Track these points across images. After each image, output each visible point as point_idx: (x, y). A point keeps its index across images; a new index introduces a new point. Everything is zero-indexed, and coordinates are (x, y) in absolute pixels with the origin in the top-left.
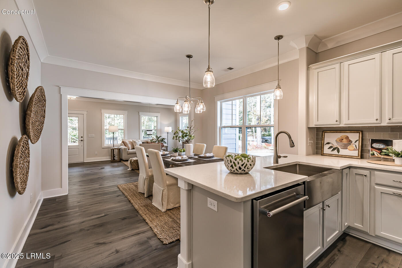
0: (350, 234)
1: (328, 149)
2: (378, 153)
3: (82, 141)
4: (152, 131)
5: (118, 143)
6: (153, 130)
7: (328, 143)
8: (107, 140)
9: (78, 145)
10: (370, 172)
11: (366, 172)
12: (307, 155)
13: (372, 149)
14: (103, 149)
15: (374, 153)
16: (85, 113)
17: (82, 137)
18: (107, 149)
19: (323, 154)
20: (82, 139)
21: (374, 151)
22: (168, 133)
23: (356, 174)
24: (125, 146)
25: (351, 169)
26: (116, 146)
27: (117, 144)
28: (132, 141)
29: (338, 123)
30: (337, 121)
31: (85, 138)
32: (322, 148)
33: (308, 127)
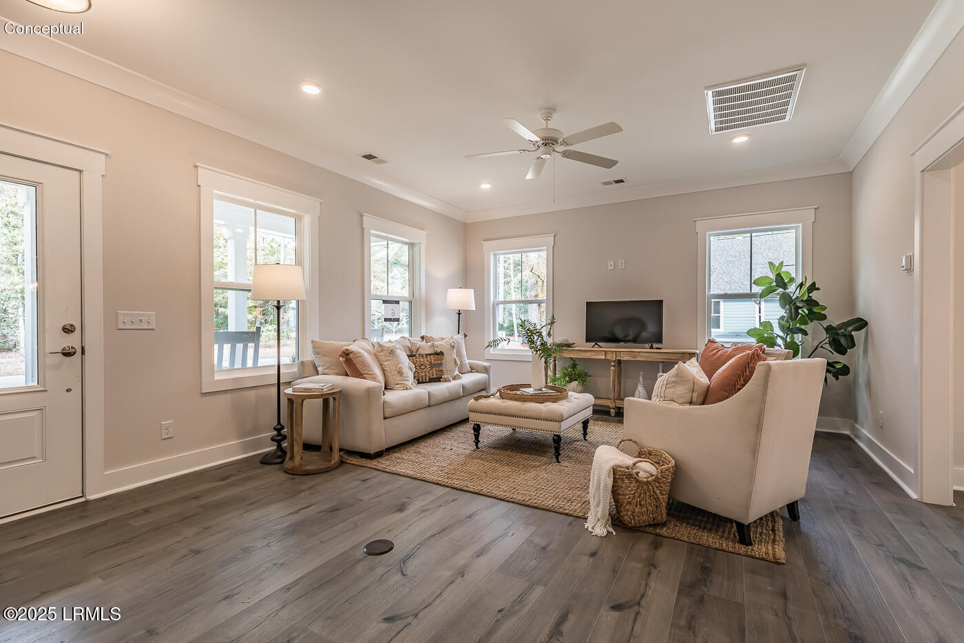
4: (397, 302)
5: (261, 362)
6: (404, 299)
8: (227, 348)
14: (208, 399)
17: (69, 328)
18: (228, 396)
20: (73, 341)
22: (459, 314)
27: (255, 367)
31: (94, 338)
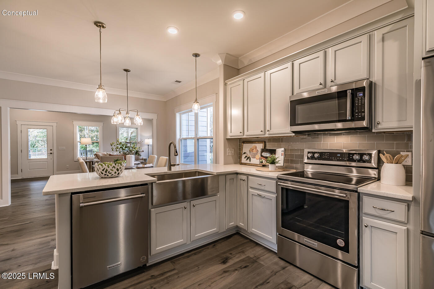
0: (241, 233)
1: (244, 158)
2: (265, 161)
3: (51, 153)
7: (245, 153)
9: (47, 158)
10: (247, 177)
11: (244, 177)
12: (224, 165)
13: (262, 157)
14: (76, 162)
15: (262, 161)
16: (55, 125)
17: (51, 150)
19: (242, 164)
20: (52, 152)
21: (263, 159)
22: (148, 145)
23: (240, 179)
24: (98, 159)
25: (238, 175)
26: (89, 159)
28: (106, 154)
29: (242, 134)
30: (240, 133)
31: (55, 151)
32: (240, 158)
33: (226, 139)
